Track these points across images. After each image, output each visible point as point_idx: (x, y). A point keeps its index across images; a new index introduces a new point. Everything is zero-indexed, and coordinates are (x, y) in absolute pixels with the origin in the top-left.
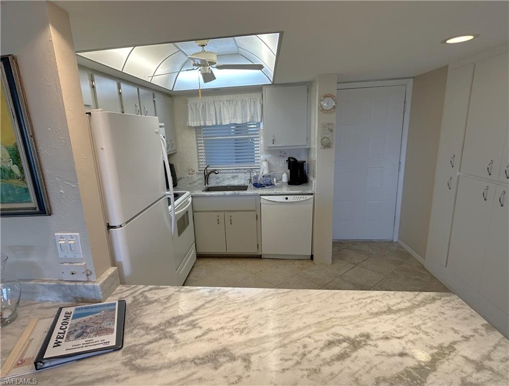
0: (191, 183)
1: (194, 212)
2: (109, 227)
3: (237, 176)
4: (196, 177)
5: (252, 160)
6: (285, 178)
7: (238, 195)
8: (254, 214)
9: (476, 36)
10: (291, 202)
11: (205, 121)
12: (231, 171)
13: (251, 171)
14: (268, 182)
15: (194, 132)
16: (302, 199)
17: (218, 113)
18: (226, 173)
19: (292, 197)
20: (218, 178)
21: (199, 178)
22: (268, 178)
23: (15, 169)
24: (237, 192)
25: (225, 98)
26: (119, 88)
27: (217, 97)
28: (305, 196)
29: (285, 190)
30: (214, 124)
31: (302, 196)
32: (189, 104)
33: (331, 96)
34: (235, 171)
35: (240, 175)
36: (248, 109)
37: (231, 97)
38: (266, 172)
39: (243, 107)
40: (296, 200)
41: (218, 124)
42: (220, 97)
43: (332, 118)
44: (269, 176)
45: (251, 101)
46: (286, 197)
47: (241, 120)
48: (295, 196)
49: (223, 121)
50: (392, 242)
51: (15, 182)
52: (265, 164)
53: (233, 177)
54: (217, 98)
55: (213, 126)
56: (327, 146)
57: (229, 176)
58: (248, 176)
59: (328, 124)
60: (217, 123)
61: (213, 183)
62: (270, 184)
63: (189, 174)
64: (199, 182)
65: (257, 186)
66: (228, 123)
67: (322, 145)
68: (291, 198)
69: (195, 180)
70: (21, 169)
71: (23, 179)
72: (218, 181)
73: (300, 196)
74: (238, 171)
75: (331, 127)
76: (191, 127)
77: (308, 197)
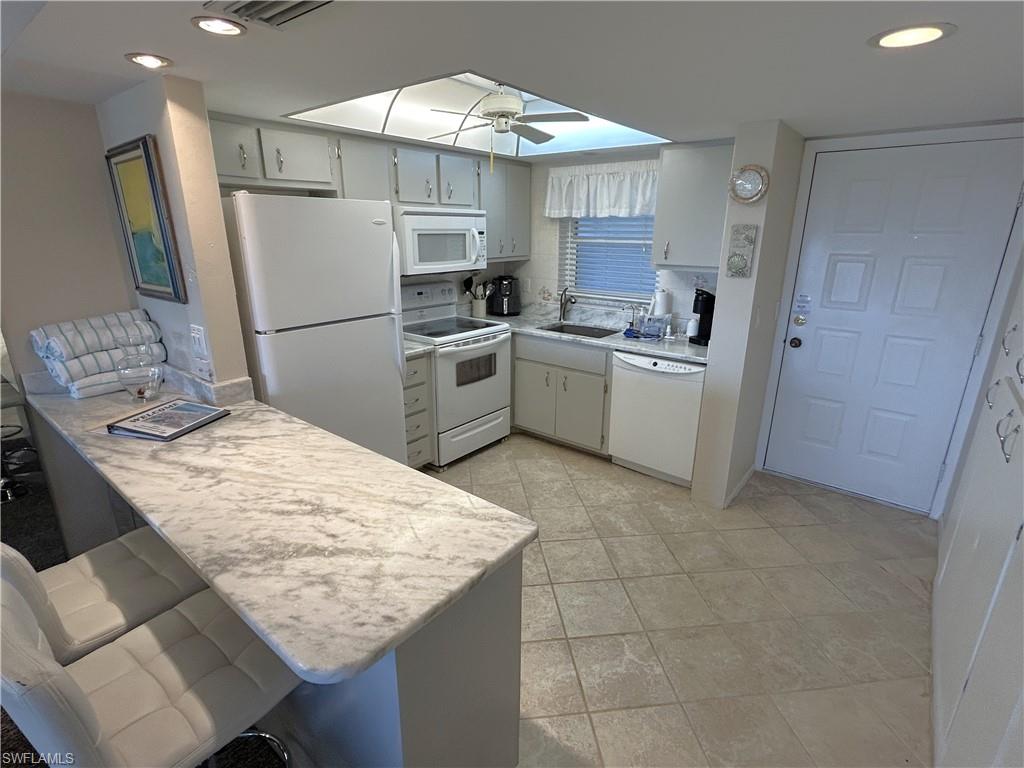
0: (542, 315)
2: (256, 331)
3: (613, 313)
6: (691, 330)
9: (949, 30)
10: (663, 372)
11: (571, 208)
12: (605, 302)
13: (636, 307)
14: (652, 332)
15: (558, 227)
16: (682, 371)
17: (592, 195)
18: (595, 304)
19: (666, 363)
21: (554, 306)
22: (658, 324)
25: (605, 168)
27: (593, 166)
28: (688, 366)
30: (584, 215)
31: (683, 365)
32: (550, 180)
33: (757, 169)
34: (611, 303)
35: (619, 312)
37: (616, 167)
39: (633, 187)
40: (672, 371)
41: (591, 216)
42: (598, 165)
44: (660, 320)
45: (648, 175)
46: (654, 360)
47: (628, 210)
48: (671, 363)
49: (598, 211)
50: (926, 517)
53: (608, 314)
54: (592, 169)
55: (582, 219)
56: (739, 272)
57: (602, 310)
60: (588, 215)
61: (574, 320)
62: (656, 337)
63: (544, 298)
65: (630, 334)
66: (607, 215)
67: (729, 269)
68: (663, 365)
69: (550, 310)
72: (584, 317)
73: (679, 365)
74: (617, 303)
76: (553, 220)
77: (695, 369)
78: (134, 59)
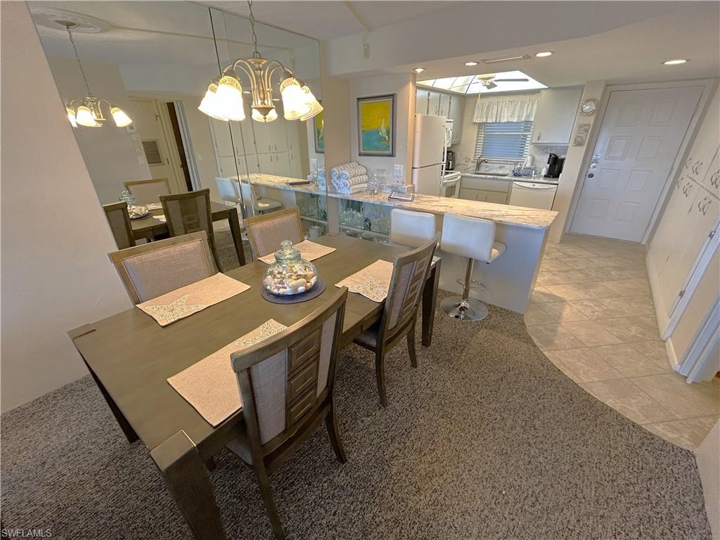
1: (461, 188)
2: (413, 168)
3: (504, 167)
4: (470, 164)
5: (520, 154)
6: (544, 172)
7: (497, 178)
8: (505, 195)
9: (687, 60)
10: (537, 189)
11: (487, 118)
13: (516, 163)
14: (527, 173)
15: (477, 127)
16: (546, 188)
17: (499, 112)
19: (539, 184)
20: (487, 167)
21: (472, 166)
22: (528, 170)
23: (387, 137)
25: (508, 99)
26: (429, 96)
29: (542, 180)
30: (494, 121)
31: (548, 185)
32: (477, 104)
33: (594, 100)
34: (503, 162)
35: (507, 166)
36: (525, 112)
37: (513, 99)
38: (528, 165)
39: (522, 108)
40: (541, 188)
41: (498, 121)
43: (590, 119)
44: (529, 168)
45: (530, 102)
46: (534, 184)
47: (518, 118)
48: (542, 185)
49: (502, 119)
51: (385, 142)
52: (529, 158)
53: (500, 167)
55: (493, 123)
56: (579, 144)
57: (498, 166)
58: (512, 167)
59: (585, 125)
60: (496, 120)
61: (483, 171)
62: (529, 175)
63: (466, 162)
64: (472, 169)
65: (515, 175)
66: (506, 121)
67: (575, 143)
68: (537, 186)
69: (469, 167)
70: (389, 138)
71: (389, 141)
72: (487, 169)
73: (546, 185)
74: (506, 162)
75: (587, 127)
76: (475, 123)
77: (552, 186)
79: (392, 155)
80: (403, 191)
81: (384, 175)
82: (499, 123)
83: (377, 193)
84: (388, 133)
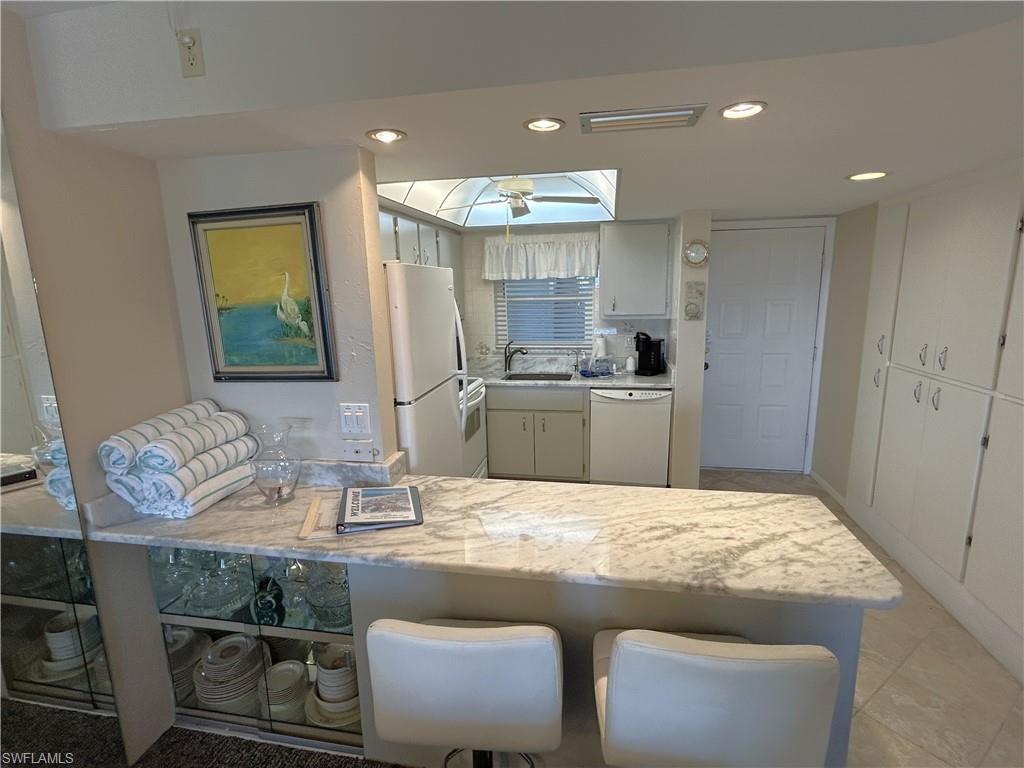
0: (483, 369)
1: (487, 410)
2: (397, 403)
3: (556, 360)
4: (491, 358)
5: (579, 335)
6: (631, 365)
7: (557, 387)
8: (579, 417)
9: (888, 173)
10: (638, 400)
11: (509, 272)
12: (547, 351)
13: (578, 352)
14: (603, 371)
15: (493, 288)
16: (654, 397)
17: (530, 260)
18: (538, 354)
19: (640, 392)
20: (525, 361)
21: (495, 361)
22: (605, 364)
23: (304, 326)
24: (554, 382)
25: (541, 238)
26: (396, 224)
27: (530, 236)
28: (658, 392)
29: (630, 382)
30: (524, 277)
31: (654, 392)
32: (486, 247)
33: (702, 243)
34: (553, 351)
35: (562, 358)
36: (577, 259)
37: (551, 237)
38: (601, 355)
39: (570, 253)
40: (645, 398)
41: (530, 278)
42: (535, 236)
43: (703, 276)
44: (605, 360)
45: (582, 245)
46: (629, 392)
47: (566, 273)
48: (644, 392)
49: (538, 274)
50: (802, 474)
52: (600, 342)
53: (550, 361)
54: (530, 238)
55: (522, 281)
56: (693, 315)
57: (545, 358)
58: (573, 359)
59: (697, 283)
60: (528, 277)
61: (517, 369)
62: (608, 373)
63: (482, 353)
64: (496, 366)
65: (586, 374)
66: (546, 277)
67: (687, 314)
68: (637, 395)
69: (489, 363)
70: (311, 327)
71: (312, 337)
72: (526, 366)
73: (651, 392)
74: (558, 351)
75: (701, 288)
76: (487, 282)
77: (664, 393)
78: (373, 136)
79: (330, 375)
80: (378, 477)
81: (311, 433)
82: (532, 280)
83: (291, 497)
84: (306, 313)
